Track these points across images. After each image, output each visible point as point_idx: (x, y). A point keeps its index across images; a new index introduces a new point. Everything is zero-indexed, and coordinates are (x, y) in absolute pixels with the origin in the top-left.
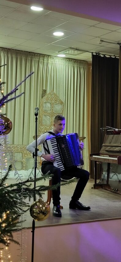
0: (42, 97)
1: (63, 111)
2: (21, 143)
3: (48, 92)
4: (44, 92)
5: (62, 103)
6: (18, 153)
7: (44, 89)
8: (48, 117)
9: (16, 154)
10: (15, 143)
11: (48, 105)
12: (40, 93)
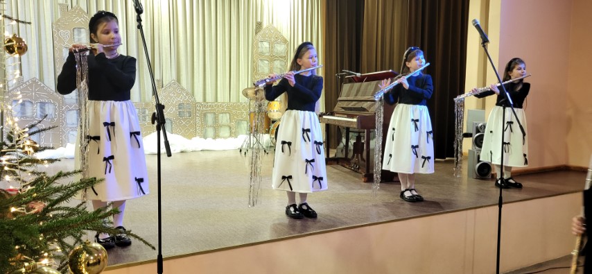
0: (256, 33)
1: (287, 52)
2: (227, 100)
3: (265, 25)
4: (259, 25)
5: (285, 41)
6: (224, 115)
7: (259, 21)
8: (266, 62)
9: (221, 115)
10: (219, 100)
11: (266, 45)
12: (252, 27)
